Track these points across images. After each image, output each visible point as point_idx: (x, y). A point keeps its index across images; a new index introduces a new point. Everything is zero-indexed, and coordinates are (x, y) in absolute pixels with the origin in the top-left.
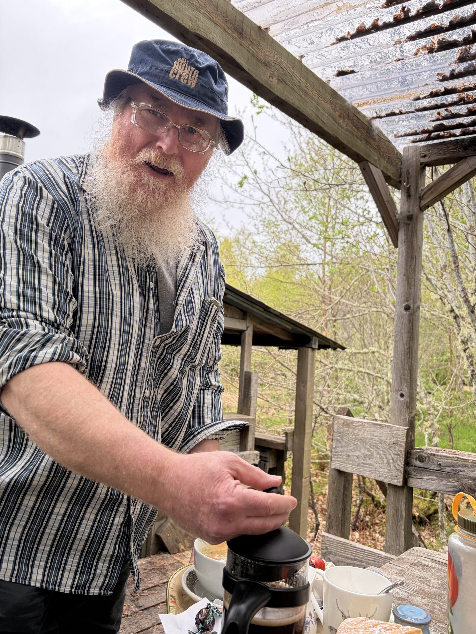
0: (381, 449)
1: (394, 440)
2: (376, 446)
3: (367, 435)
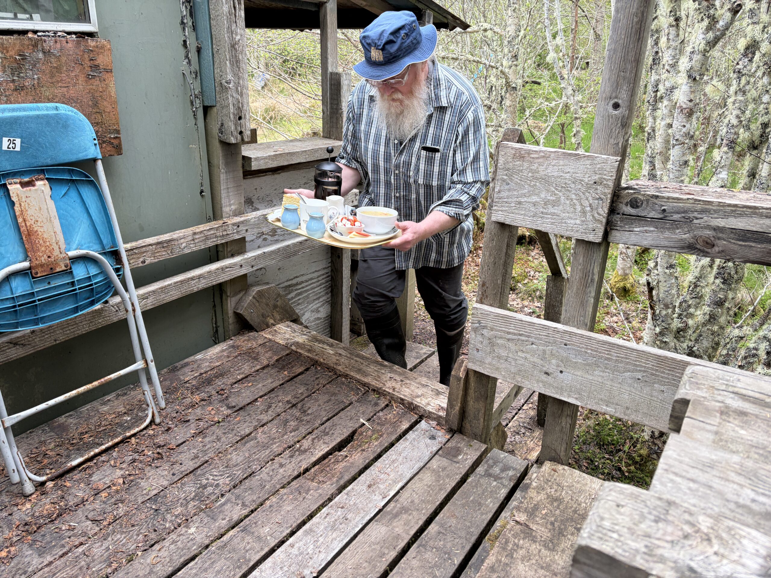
0: (573, 192)
1: (596, 177)
2: (565, 188)
3: (553, 171)
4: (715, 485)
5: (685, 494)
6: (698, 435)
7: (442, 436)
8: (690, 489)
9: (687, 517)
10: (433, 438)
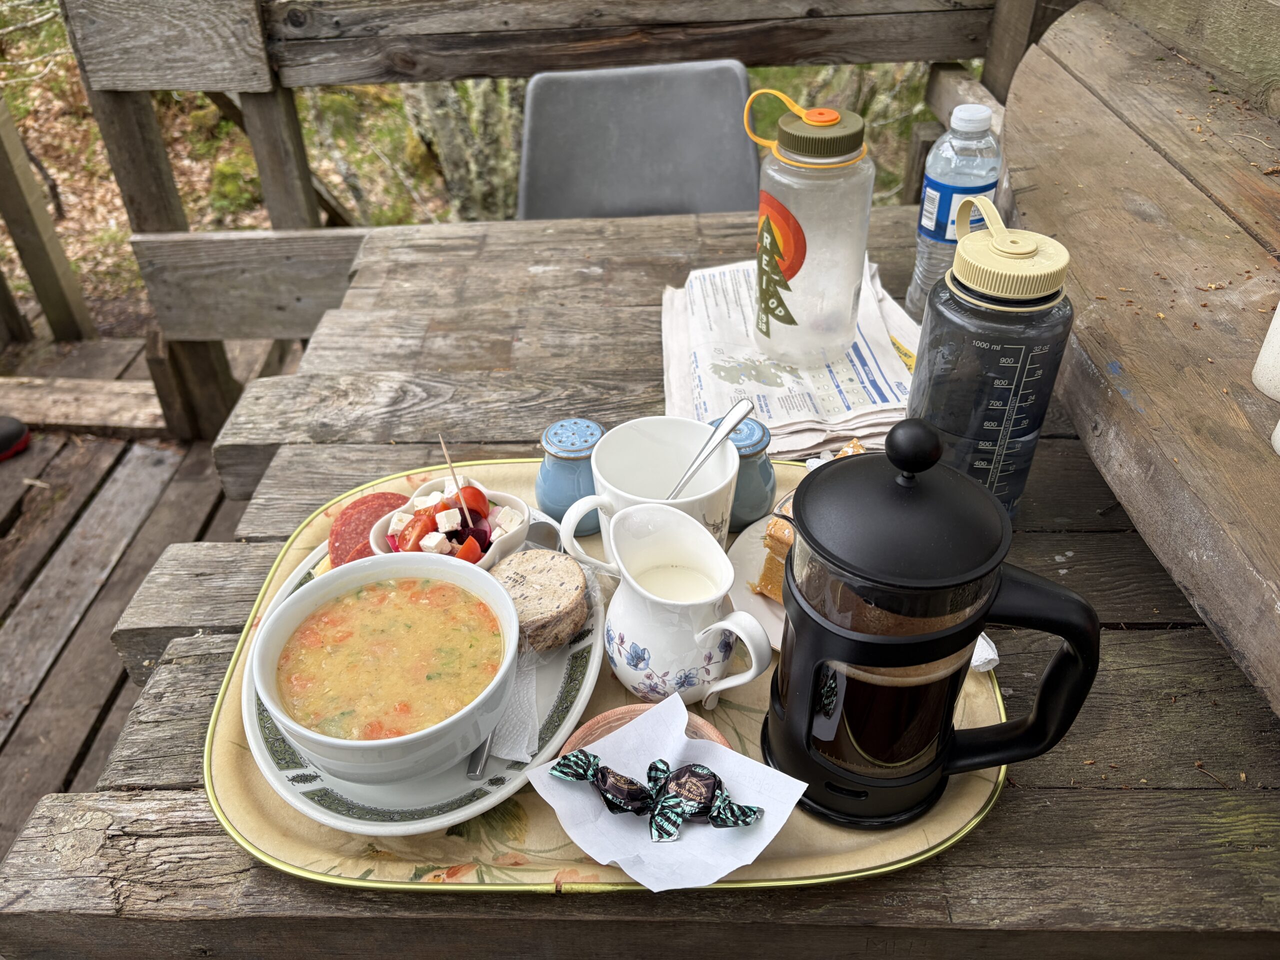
0: (200, 16)
4: (363, 345)
5: (332, 364)
6: (359, 303)
7: (172, 455)
8: (338, 357)
9: (328, 383)
10: (159, 462)
